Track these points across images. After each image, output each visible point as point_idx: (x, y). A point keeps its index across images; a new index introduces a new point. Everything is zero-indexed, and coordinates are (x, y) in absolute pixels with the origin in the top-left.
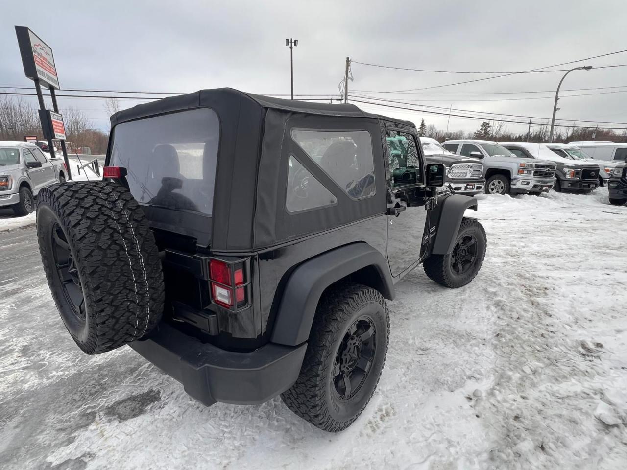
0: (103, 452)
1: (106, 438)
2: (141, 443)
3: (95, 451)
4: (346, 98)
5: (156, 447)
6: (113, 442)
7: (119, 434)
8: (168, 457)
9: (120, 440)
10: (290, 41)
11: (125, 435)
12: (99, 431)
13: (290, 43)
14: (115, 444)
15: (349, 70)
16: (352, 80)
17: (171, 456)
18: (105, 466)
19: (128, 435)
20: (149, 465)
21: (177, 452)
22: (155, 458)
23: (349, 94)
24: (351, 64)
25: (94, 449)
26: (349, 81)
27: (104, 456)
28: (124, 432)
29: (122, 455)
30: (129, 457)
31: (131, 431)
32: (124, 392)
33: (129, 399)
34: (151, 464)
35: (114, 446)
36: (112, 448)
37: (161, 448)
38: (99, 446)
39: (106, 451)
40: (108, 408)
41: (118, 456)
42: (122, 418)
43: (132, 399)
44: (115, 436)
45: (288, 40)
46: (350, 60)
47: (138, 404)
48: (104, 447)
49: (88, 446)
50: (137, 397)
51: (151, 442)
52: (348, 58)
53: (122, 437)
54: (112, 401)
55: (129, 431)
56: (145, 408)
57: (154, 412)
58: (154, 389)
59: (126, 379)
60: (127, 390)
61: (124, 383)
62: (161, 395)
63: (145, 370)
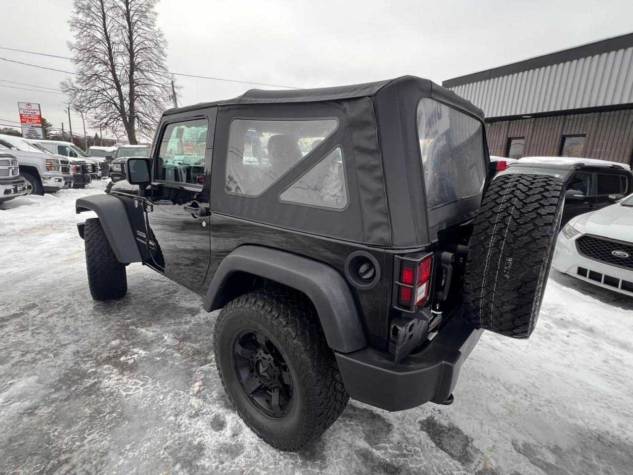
0: (506, 435)
1: (495, 441)
2: (482, 411)
3: (510, 444)
5: (480, 399)
6: (494, 433)
7: (485, 433)
8: (482, 389)
9: (490, 428)
11: (483, 427)
12: (493, 454)
14: (495, 430)
17: (481, 387)
18: (514, 427)
19: (482, 424)
20: (495, 398)
21: (475, 385)
22: (487, 396)
25: (509, 446)
27: (509, 433)
28: (481, 428)
29: (500, 420)
30: (498, 413)
31: (477, 423)
32: (436, 457)
33: (442, 448)
34: (493, 396)
35: (497, 430)
36: (499, 431)
37: (478, 395)
38: (505, 443)
39: (504, 434)
40: (463, 464)
41: (502, 423)
42: (467, 441)
43: (440, 445)
44: (489, 434)
47: (443, 436)
48: (502, 438)
49: (511, 453)
50: (435, 442)
51: (477, 404)
53: (486, 428)
54: (454, 464)
55: (478, 424)
56: (445, 427)
57: (447, 416)
58: (419, 428)
59: (412, 468)
60: (431, 454)
61: (420, 467)
62: (425, 418)
63: (389, 450)
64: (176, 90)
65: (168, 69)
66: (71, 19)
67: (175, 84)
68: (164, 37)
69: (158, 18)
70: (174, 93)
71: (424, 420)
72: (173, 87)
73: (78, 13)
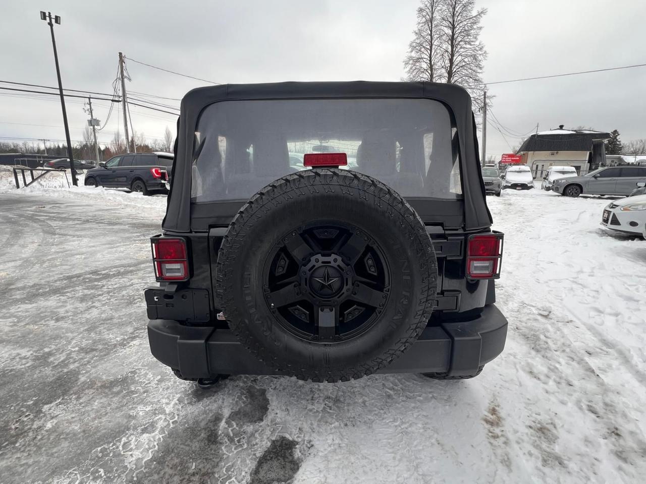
4: (124, 100)
10: (47, 14)
13: (48, 18)
15: (124, 68)
16: (130, 80)
23: (128, 96)
24: (126, 60)
26: (126, 80)
32: (244, 461)
33: (260, 463)
42: (284, 480)
43: (263, 460)
45: (44, 14)
46: (123, 55)
47: (278, 459)
50: (264, 455)
52: (120, 54)
56: (293, 458)
57: (310, 454)
58: (274, 439)
59: (222, 450)
60: (244, 456)
61: (225, 454)
62: (291, 439)
63: (230, 429)
64: (487, 101)
65: (483, 81)
66: (406, 58)
67: (487, 94)
68: (484, 49)
69: (481, 32)
70: (485, 104)
71: (289, 440)
72: (485, 98)
73: (412, 51)
